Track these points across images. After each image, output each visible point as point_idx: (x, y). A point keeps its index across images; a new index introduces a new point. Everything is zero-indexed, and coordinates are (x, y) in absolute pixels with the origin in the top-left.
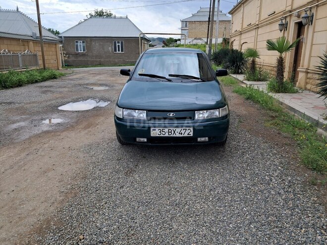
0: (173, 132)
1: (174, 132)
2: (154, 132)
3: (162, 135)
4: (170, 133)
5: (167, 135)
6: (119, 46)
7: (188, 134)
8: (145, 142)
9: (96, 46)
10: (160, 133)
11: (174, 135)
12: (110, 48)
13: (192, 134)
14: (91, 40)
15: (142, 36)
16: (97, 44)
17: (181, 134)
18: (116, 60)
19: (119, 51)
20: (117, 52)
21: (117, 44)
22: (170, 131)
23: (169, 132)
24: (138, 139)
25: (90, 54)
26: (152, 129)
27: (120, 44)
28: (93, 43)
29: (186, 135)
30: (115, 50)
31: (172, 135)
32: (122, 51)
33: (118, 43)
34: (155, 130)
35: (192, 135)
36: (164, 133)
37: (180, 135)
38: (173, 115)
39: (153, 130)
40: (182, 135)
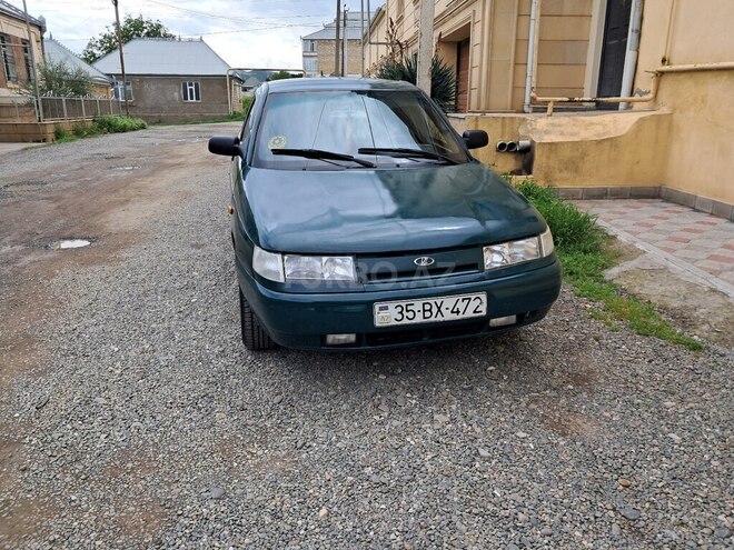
0: (435, 310)
1: (439, 308)
2: (383, 313)
3: (405, 321)
4: (428, 314)
5: (419, 319)
6: (191, 90)
7: (475, 312)
8: (350, 345)
9: (151, 90)
10: (400, 317)
11: (440, 318)
12: (176, 94)
13: (483, 310)
14: (141, 81)
15: (231, 73)
16: (153, 88)
17: (458, 312)
18: (188, 115)
19: (192, 98)
20: (189, 100)
21: (189, 88)
22: (427, 307)
23: (424, 311)
24: (331, 338)
25: (141, 105)
26: (377, 306)
27: (193, 87)
28: (146, 86)
29: (469, 314)
30: (186, 98)
31: (433, 319)
32: (197, 98)
33: (191, 85)
34: (386, 308)
35: (484, 313)
36: (411, 315)
37: (455, 317)
38: (429, 261)
39: (381, 309)
40: (460, 316)
